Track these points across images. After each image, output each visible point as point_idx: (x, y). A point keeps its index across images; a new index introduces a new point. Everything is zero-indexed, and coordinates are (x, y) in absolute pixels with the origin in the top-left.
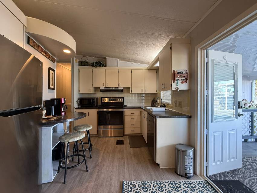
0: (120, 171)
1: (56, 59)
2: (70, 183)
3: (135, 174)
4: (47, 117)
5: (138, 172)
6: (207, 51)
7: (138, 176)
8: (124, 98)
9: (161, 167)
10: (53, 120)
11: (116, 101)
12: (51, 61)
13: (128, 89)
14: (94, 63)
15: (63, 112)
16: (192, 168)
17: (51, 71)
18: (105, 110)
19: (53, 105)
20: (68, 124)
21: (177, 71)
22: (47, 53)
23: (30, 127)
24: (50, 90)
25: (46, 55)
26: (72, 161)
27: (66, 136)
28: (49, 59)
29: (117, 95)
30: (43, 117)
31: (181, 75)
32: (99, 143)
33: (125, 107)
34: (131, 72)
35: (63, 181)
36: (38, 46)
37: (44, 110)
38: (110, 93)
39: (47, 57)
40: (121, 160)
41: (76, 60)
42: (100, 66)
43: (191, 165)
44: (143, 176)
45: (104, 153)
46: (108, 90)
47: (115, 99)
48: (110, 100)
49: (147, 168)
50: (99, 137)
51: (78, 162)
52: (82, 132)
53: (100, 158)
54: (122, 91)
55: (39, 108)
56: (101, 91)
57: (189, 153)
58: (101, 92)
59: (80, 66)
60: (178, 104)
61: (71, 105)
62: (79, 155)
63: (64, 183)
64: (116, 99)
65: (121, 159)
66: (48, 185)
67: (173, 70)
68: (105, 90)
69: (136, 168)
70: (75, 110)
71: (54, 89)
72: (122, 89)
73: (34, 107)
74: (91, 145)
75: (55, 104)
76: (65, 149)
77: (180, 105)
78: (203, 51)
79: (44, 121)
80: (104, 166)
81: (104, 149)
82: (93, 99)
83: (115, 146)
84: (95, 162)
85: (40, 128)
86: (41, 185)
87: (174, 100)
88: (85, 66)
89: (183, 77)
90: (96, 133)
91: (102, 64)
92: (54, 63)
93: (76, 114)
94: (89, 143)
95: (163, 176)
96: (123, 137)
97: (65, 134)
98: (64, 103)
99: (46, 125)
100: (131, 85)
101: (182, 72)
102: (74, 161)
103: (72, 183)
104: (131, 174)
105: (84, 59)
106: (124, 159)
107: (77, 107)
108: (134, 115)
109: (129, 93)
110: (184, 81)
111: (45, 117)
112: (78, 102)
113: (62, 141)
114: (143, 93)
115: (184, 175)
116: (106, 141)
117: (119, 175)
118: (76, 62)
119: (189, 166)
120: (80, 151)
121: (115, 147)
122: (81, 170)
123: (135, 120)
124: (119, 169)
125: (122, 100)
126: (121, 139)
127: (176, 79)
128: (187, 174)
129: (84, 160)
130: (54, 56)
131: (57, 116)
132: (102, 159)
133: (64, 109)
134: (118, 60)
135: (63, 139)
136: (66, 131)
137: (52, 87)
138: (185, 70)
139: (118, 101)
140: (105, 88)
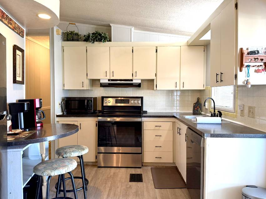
1: (25, 30)
4: (14, 131)
8: (142, 98)
10: (23, 138)
11: (128, 103)
12: (17, 33)
13: (150, 83)
14: (89, 36)
15: (38, 123)
17: (18, 52)
18: (109, 119)
19: (22, 110)
20: (46, 144)
21: (248, 49)
24: (15, 85)
27: (44, 165)
28: (13, 30)
31: (256, 56)
32: (99, 178)
33: (144, 115)
34: (157, 52)
37: (8, 120)
39: (11, 26)
41: (57, 31)
42: (100, 40)
45: (108, 195)
46: (113, 84)
47: (127, 99)
48: (117, 101)
50: (98, 167)
52: (71, 159)
54: (139, 86)
56: (103, 85)
58: (102, 88)
59: (64, 40)
68: (109, 84)
70: (57, 119)
71: (22, 83)
72: (139, 82)
74: (86, 182)
75: (26, 109)
76: (43, 187)
77: (252, 112)
79: (9, 139)
81: (108, 189)
82: (89, 99)
85: (4, 151)
87: (239, 102)
89: (259, 61)
90: (93, 159)
91: (103, 37)
92: (23, 37)
93: (58, 126)
94: (82, 178)
96: (140, 168)
97: (43, 162)
98: (40, 107)
100: (156, 75)
101: (258, 51)
105: (72, 28)
107: (60, 113)
108: (161, 128)
110: (260, 68)
111: (10, 132)
112: (61, 105)
113: (39, 174)
114: (178, 88)
116: (112, 174)
118: (58, 34)
120: (68, 191)
121: (128, 186)
123: (162, 139)
125: (140, 102)
126: (138, 171)
127: (246, 64)
130: (23, 24)
131: (29, 130)
133: (40, 118)
134: (133, 29)
135: (40, 170)
136: (44, 156)
137: (19, 79)
139: (132, 103)
140: (109, 80)
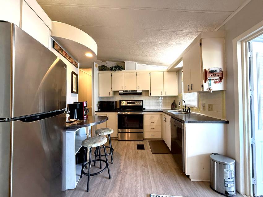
0: (145, 180)
1: (78, 64)
2: (93, 191)
3: (163, 186)
4: (71, 120)
5: (166, 184)
6: (249, 43)
7: (166, 190)
8: (142, 101)
9: (192, 180)
10: (75, 124)
11: (135, 104)
12: (74, 65)
13: (147, 92)
14: (113, 68)
15: (85, 115)
16: (233, 184)
17: (74, 76)
18: (124, 113)
19: (76, 108)
20: (89, 128)
21: (209, 69)
22: (71, 57)
23: (54, 131)
24: (73, 94)
25: (69, 59)
26: (94, 165)
27: (88, 141)
28: (72, 63)
29: (135, 98)
30: (67, 121)
31: (214, 73)
32: (119, 147)
33: (144, 110)
34: (150, 75)
35: (86, 189)
36: (63, 50)
37: (67, 114)
38: (128, 96)
39: (71, 61)
40: (144, 168)
41: (96, 65)
42: (119, 70)
43: (233, 182)
44: (172, 189)
45: (125, 158)
46: (126, 93)
47: (133, 102)
48: (128, 103)
49: (176, 180)
50: (119, 140)
51: (100, 167)
52: (103, 136)
53: (122, 164)
54: (140, 94)
55: (63, 111)
56: (120, 94)
57: (229, 166)
58: (120, 96)
59: (99, 70)
60: (207, 107)
61: (92, 108)
62: (101, 160)
63: (87, 191)
64: (135, 102)
65: (144, 166)
66: (72, 192)
67: (204, 68)
68: (123, 93)
69: (163, 179)
70: (95, 113)
71: (76, 93)
72: (141, 92)
73: (58, 111)
74: (112, 150)
75: (78, 107)
76: (87, 153)
77: (211, 108)
78: (244, 44)
79: (68, 125)
80: (127, 174)
81: (125, 154)
82: (113, 102)
83: (135, 152)
84: (117, 169)
85: (64, 132)
86: (65, 191)
87: (201, 102)
88: (104, 70)
89: (217, 76)
90: (116, 136)
91: (121, 68)
92: (77, 67)
93: (96, 117)
94: (110, 147)
95: (196, 191)
96: (142, 141)
97: (88, 138)
98: (86, 106)
99: (69, 129)
100: (150, 88)
101: (216, 71)
102: (96, 165)
103: (95, 192)
104: (158, 186)
105: (103, 64)
106: (148, 166)
107: (97, 110)
108: (154, 118)
109: (147, 96)
110: (218, 81)
111: (69, 121)
112: (98, 105)
113: (85, 146)
114: (163, 95)
115: (224, 193)
116: (126, 144)
117: (144, 186)
118: (96, 67)
119: (230, 182)
120: (102, 156)
122: (103, 177)
123: (155, 124)
124: (143, 178)
125: (141, 103)
126: (141, 143)
127: (208, 78)
128: (229, 192)
129: (107, 166)
130: (77, 61)
131: (80, 120)
132: (123, 166)
134: (137, 63)
135: (85, 144)
136: (88, 135)
137: (75, 90)
138: (219, 68)
139: (137, 104)
140: (124, 91)
